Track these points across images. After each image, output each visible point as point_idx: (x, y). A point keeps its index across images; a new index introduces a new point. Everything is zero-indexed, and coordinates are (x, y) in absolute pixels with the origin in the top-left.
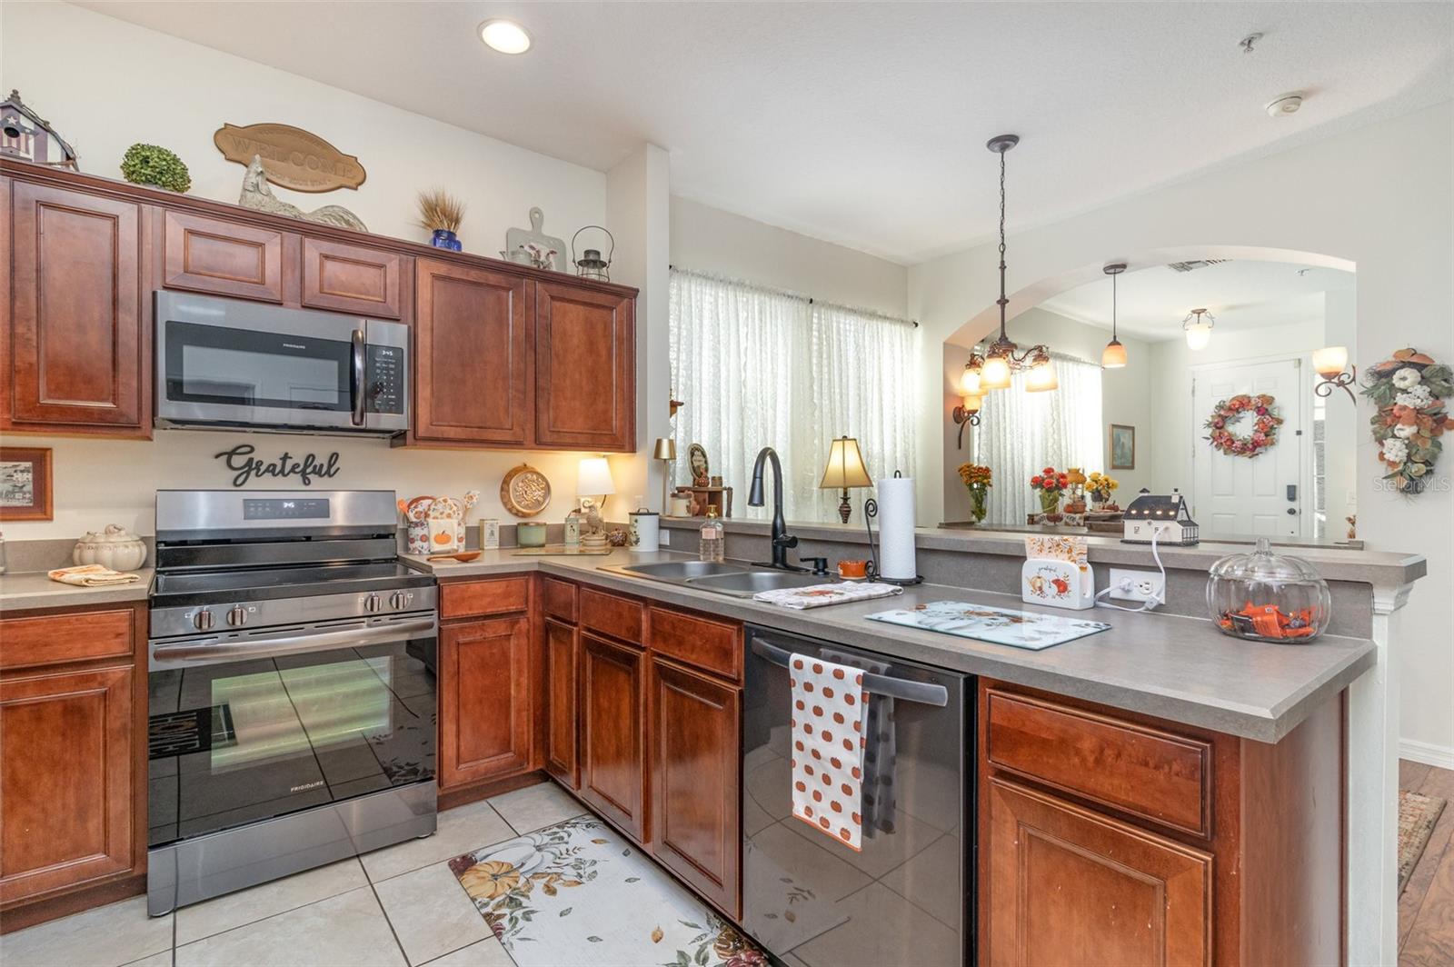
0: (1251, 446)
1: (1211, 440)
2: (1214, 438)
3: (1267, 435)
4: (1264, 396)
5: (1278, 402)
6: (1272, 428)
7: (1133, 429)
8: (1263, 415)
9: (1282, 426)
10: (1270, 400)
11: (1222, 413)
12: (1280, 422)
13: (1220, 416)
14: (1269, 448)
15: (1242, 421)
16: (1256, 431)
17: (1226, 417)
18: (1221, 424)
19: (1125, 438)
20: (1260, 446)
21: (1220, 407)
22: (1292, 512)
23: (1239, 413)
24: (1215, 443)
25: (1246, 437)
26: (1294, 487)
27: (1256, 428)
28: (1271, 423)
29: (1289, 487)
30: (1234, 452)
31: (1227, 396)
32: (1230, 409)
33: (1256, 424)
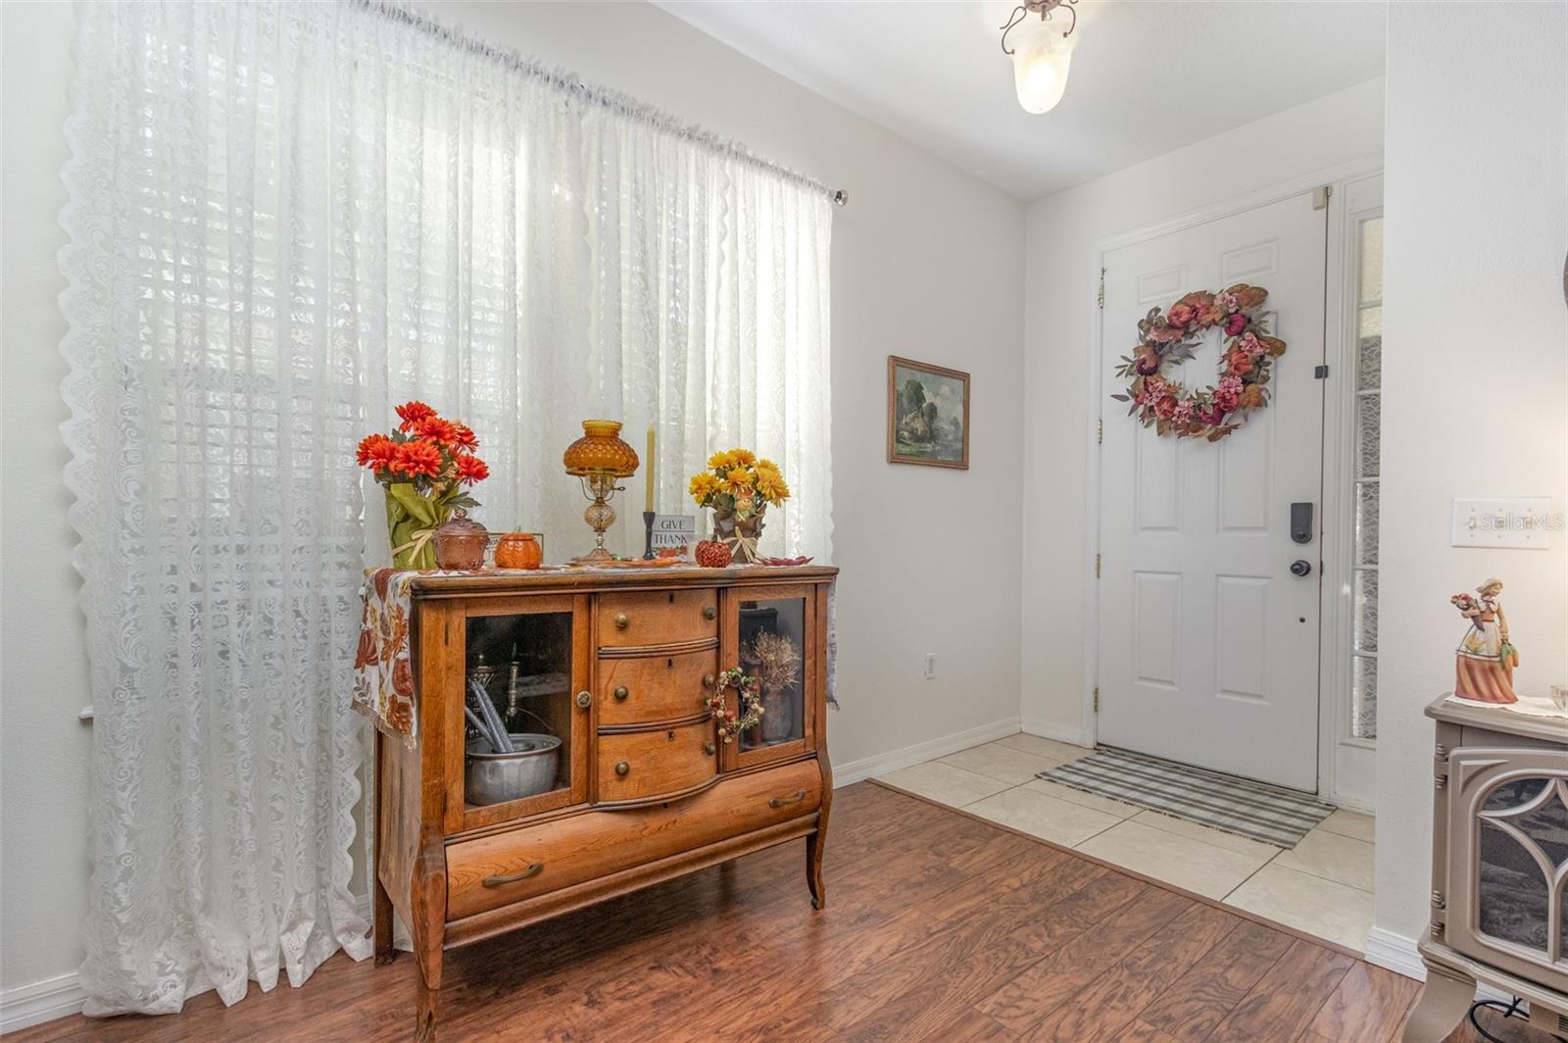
0: (1210, 411)
1: (1132, 402)
2: (1136, 396)
3: (1245, 382)
4: (1243, 288)
5: (1272, 302)
6: (1260, 362)
7: (964, 377)
8: (1240, 333)
9: (1281, 358)
10: (1258, 296)
11: (1152, 336)
12: (1278, 348)
13: (1152, 343)
14: (1251, 415)
15: (1198, 353)
16: (1223, 375)
17: (1162, 345)
18: (1150, 364)
19: (941, 397)
20: (1231, 409)
21: (1148, 324)
22: (1301, 569)
23: (1189, 334)
24: (1141, 409)
25: (1203, 390)
26: (1308, 506)
27: (1225, 367)
28: (1259, 350)
29: (1294, 506)
30: (1177, 428)
31: (1167, 299)
32: (1171, 326)
33: (1224, 357)
